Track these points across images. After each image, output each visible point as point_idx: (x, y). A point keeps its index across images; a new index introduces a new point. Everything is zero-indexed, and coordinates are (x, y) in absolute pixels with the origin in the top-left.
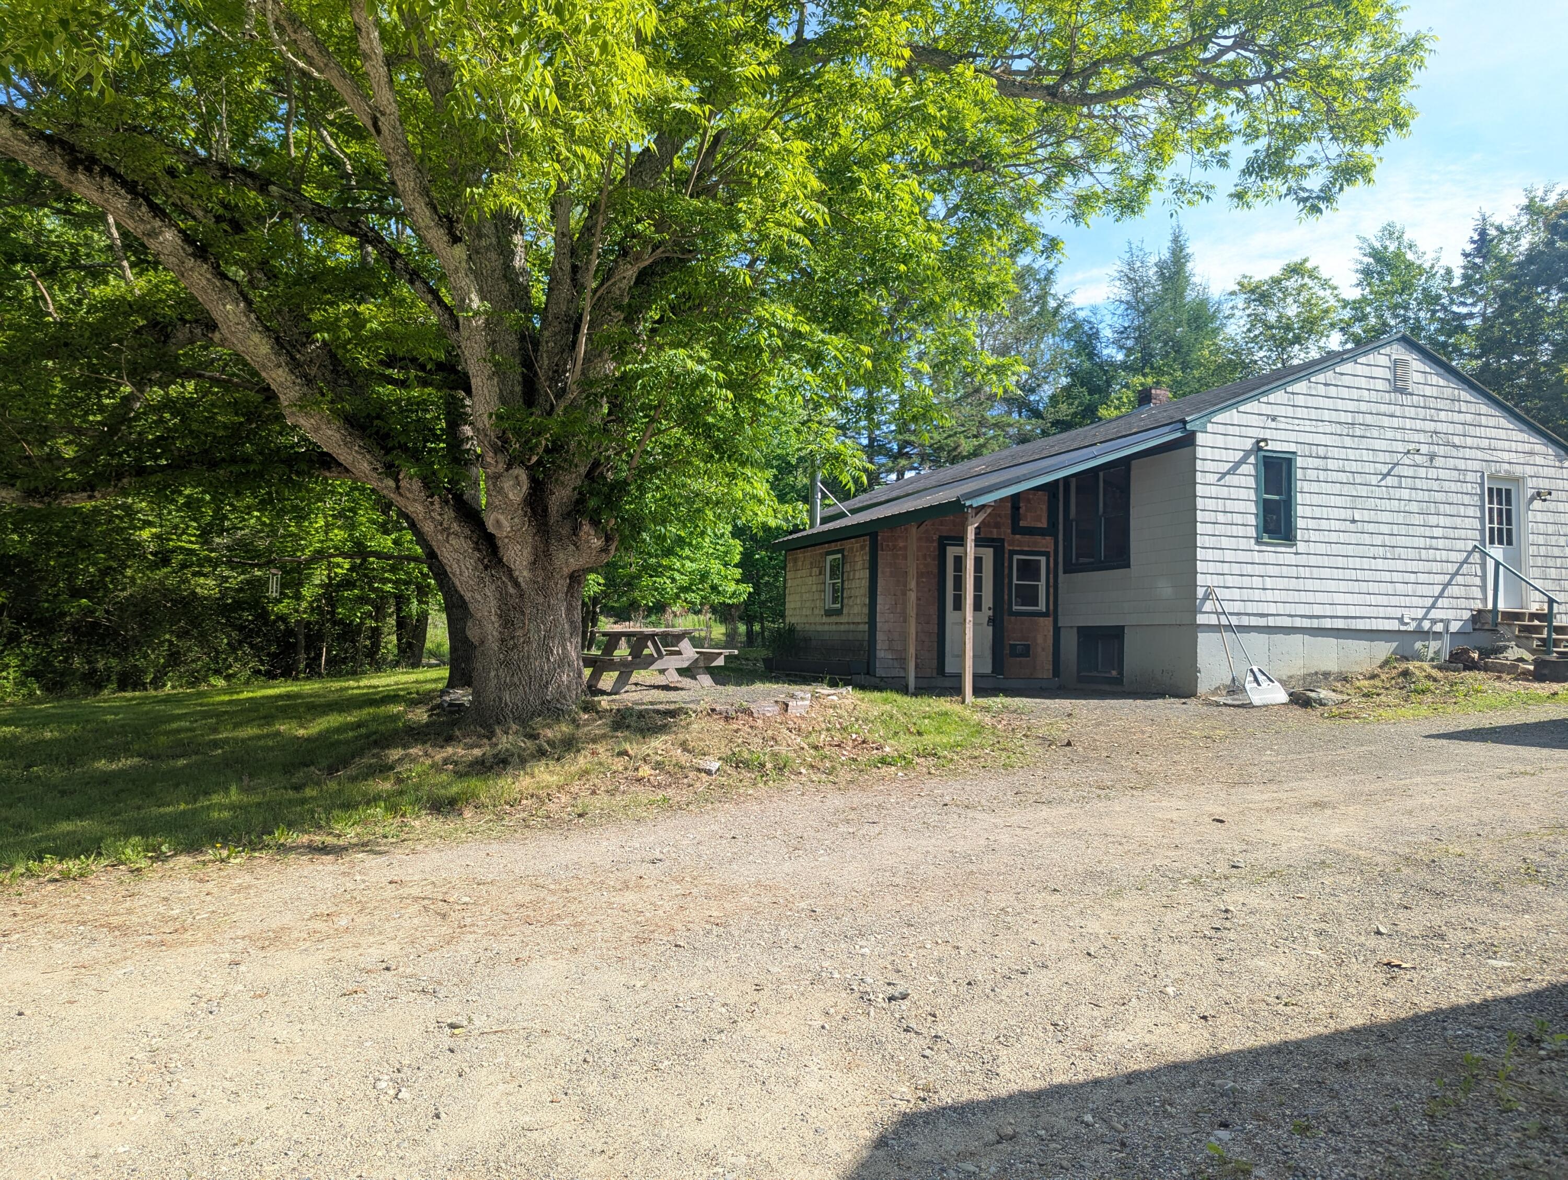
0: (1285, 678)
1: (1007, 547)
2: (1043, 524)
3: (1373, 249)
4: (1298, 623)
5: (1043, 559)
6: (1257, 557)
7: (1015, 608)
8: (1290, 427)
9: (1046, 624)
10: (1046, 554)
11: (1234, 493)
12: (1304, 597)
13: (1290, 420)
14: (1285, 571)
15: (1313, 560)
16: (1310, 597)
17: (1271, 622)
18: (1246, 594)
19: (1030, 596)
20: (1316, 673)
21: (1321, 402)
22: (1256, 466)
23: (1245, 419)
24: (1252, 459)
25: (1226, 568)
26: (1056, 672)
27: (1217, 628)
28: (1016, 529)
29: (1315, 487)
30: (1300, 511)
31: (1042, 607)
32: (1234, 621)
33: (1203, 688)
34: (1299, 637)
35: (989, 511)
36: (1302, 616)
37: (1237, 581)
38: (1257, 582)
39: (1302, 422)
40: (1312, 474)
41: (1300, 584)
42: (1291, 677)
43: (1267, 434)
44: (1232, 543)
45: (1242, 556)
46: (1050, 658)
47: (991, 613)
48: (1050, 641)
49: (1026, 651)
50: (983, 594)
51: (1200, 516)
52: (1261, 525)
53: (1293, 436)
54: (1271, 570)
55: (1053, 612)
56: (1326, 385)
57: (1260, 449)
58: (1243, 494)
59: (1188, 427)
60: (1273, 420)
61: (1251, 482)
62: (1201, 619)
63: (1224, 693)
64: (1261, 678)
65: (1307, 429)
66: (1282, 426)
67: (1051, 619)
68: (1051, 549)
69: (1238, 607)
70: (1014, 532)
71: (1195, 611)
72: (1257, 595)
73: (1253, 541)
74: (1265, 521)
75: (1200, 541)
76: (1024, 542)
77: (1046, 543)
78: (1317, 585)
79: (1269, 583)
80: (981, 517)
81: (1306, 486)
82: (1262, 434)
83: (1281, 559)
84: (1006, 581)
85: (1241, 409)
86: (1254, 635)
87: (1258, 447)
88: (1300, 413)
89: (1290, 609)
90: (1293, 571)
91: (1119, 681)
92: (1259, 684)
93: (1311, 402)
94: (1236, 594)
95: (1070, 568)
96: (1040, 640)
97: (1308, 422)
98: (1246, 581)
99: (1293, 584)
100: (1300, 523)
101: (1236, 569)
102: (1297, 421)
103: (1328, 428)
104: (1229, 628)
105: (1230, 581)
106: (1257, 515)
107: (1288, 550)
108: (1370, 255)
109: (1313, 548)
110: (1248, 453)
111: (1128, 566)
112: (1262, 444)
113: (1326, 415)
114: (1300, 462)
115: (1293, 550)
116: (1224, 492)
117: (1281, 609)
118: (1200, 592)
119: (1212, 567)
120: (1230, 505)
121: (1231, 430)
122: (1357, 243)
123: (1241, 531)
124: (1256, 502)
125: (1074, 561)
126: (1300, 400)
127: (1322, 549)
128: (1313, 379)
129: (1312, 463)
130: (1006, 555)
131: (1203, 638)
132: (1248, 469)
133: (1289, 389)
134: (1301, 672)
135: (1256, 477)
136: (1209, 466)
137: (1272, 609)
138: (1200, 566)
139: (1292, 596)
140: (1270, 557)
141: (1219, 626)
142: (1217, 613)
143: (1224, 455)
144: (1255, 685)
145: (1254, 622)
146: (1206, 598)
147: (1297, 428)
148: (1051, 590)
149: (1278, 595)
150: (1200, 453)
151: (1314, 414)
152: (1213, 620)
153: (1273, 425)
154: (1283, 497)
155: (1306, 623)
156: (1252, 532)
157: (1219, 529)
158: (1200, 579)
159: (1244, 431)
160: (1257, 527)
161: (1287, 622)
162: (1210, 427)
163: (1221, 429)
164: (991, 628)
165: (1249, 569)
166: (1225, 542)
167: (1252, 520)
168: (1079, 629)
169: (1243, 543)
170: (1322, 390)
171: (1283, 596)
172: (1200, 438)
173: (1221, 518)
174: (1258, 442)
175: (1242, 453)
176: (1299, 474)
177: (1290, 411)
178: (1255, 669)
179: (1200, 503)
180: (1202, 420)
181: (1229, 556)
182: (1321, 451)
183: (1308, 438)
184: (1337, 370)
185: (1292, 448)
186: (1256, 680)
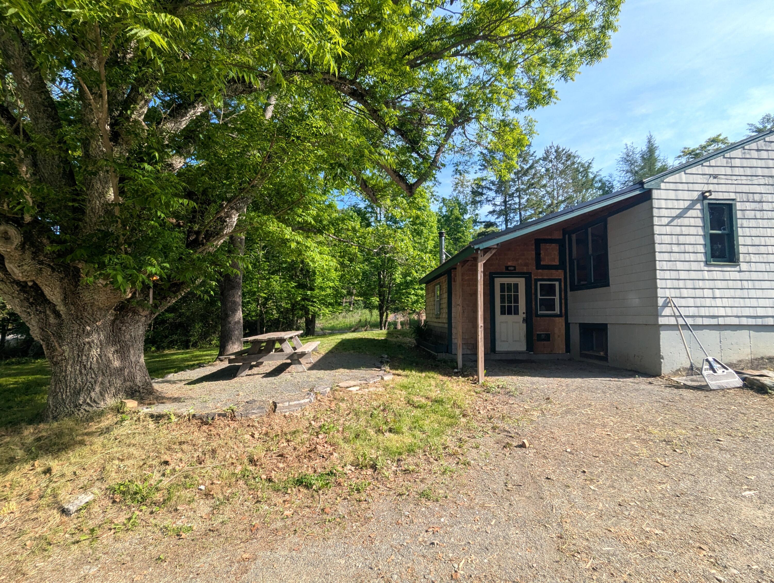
0: (735, 362)
1: (533, 277)
2: (557, 262)
3: (758, 128)
4: (744, 321)
5: (557, 284)
6: (706, 275)
7: (539, 312)
8: (730, 182)
9: (561, 322)
10: (559, 280)
11: (685, 230)
12: (748, 302)
13: (729, 177)
14: (731, 284)
15: (754, 276)
16: (754, 303)
17: (721, 321)
18: (699, 302)
19: (550, 305)
20: (762, 358)
21: (754, 163)
22: (702, 210)
23: (691, 179)
24: (699, 206)
25: (681, 284)
26: (568, 349)
27: (675, 327)
28: (539, 266)
29: (753, 223)
30: (741, 240)
31: (557, 311)
32: (690, 321)
33: (666, 369)
34: (745, 333)
35: (494, 252)
36: (747, 317)
37: (691, 293)
38: (707, 293)
39: (739, 178)
40: (750, 214)
41: (745, 293)
42: (740, 361)
43: (711, 187)
44: (686, 266)
45: (693, 275)
46: (564, 342)
47: (524, 316)
48: (563, 332)
49: (548, 338)
50: (519, 305)
51: (658, 248)
52: (709, 252)
53: (732, 188)
54: (719, 284)
55: (565, 314)
56: (758, 150)
57: (705, 198)
58: (693, 231)
59: (645, 186)
60: (715, 178)
61: (699, 222)
62: (662, 321)
63: (684, 373)
64: (716, 366)
65: (744, 182)
66: (723, 181)
67: (563, 318)
68: (562, 277)
69: (692, 311)
70: (537, 268)
71: (657, 315)
72: (708, 302)
73: (702, 264)
74: (712, 249)
75: (658, 265)
76: (546, 273)
77: (559, 274)
78: (759, 293)
79: (718, 293)
80: (488, 256)
81: (745, 223)
82: (706, 188)
83: (727, 276)
84: (533, 297)
85: (688, 171)
86: (706, 332)
87: (703, 197)
88: (737, 171)
89: (735, 312)
90: (739, 285)
91: (605, 359)
92: (715, 372)
93: (745, 163)
94: (691, 302)
95: (574, 288)
96: (556, 330)
97: (745, 178)
98: (699, 293)
99: (739, 293)
100: (742, 249)
101: (689, 284)
102: (735, 178)
103: (762, 181)
104: (686, 326)
105: (685, 293)
106: (705, 245)
107: (733, 269)
108: (756, 131)
109: (753, 267)
110: (694, 202)
111: (608, 285)
112: (707, 194)
113: (760, 172)
114: (739, 206)
115: (737, 269)
116: (677, 230)
117: (729, 312)
118: (661, 302)
119: (669, 284)
120: (682, 239)
121: (680, 186)
122: (748, 127)
123: (692, 257)
124: (704, 236)
125: (576, 284)
126: (737, 162)
127: (762, 267)
128: (747, 147)
129: (749, 206)
130: (533, 282)
131: (664, 335)
132: (696, 212)
133: (727, 155)
134: (749, 357)
135: (703, 218)
136: (664, 212)
137: (722, 312)
138: (660, 283)
139: (737, 302)
140: (717, 275)
141: (677, 325)
142: (675, 316)
143: (676, 204)
144: (711, 372)
145: (707, 321)
146: (666, 305)
147: (736, 182)
148: (563, 301)
149: (725, 302)
150: (656, 203)
151: (749, 172)
152: (672, 321)
153: (715, 181)
154: (726, 232)
155: (751, 322)
156: (702, 257)
157: (674, 257)
158: (660, 293)
159: (691, 187)
160: (705, 253)
161: (735, 321)
162: (663, 186)
163: (672, 186)
164: (525, 325)
165: (701, 284)
166: (679, 266)
167: (701, 249)
168: (580, 324)
169: (694, 266)
170: (755, 154)
171: (731, 302)
172: (655, 194)
173: (675, 248)
174: (703, 194)
175: (689, 203)
176: (739, 214)
177: (729, 171)
178: (710, 359)
179: (657, 239)
180: (656, 181)
181: (683, 275)
182: (757, 197)
183: (745, 189)
184: (767, 139)
185: (732, 196)
186: (712, 368)
